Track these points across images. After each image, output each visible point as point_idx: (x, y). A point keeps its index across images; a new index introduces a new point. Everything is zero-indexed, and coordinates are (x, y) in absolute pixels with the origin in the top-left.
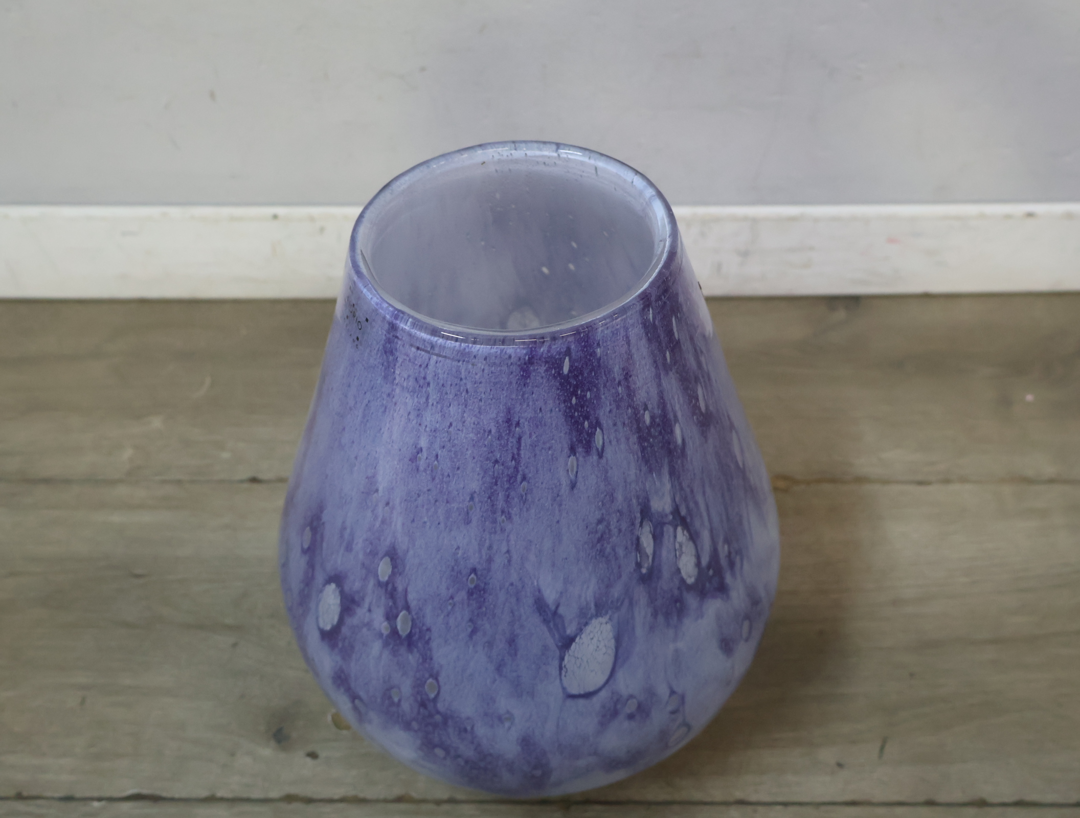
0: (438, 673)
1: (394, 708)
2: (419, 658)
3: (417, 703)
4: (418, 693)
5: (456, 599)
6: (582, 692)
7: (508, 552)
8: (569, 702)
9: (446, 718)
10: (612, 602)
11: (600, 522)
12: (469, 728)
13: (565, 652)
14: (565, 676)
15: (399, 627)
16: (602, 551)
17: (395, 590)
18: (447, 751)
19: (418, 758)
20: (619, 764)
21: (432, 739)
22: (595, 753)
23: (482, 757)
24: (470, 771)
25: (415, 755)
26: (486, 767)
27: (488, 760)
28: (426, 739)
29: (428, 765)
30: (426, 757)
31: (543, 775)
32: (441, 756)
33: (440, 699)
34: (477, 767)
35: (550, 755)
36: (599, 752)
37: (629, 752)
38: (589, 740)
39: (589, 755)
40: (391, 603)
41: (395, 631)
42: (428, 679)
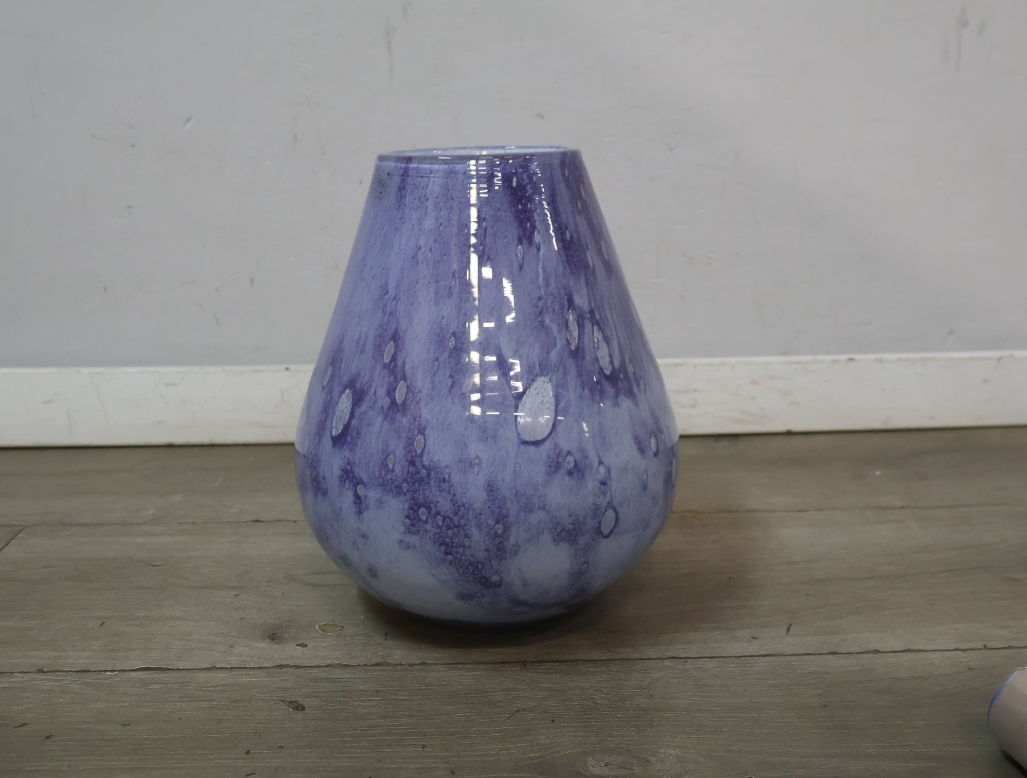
0: (425, 429)
1: (389, 476)
2: (411, 419)
3: (407, 463)
4: (408, 453)
5: (441, 359)
6: (532, 440)
8: (523, 446)
9: (429, 470)
10: (551, 365)
11: (540, 299)
12: (447, 478)
13: (518, 402)
15: (397, 398)
16: (542, 323)
17: (396, 366)
18: (429, 509)
19: (405, 533)
20: (564, 533)
21: (417, 499)
22: (544, 507)
23: (456, 509)
24: (447, 534)
25: (403, 529)
26: (459, 523)
27: (461, 513)
28: (413, 499)
29: (412, 539)
30: (411, 527)
31: (504, 532)
32: (424, 518)
33: (426, 452)
34: (452, 525)
35: (509, 504)
36: (547, 507)
37: (570, 516)
38: (539, 490)
39: (540, 508)
40: (392, 379)
41: (393, 402)
42: (417, 435)
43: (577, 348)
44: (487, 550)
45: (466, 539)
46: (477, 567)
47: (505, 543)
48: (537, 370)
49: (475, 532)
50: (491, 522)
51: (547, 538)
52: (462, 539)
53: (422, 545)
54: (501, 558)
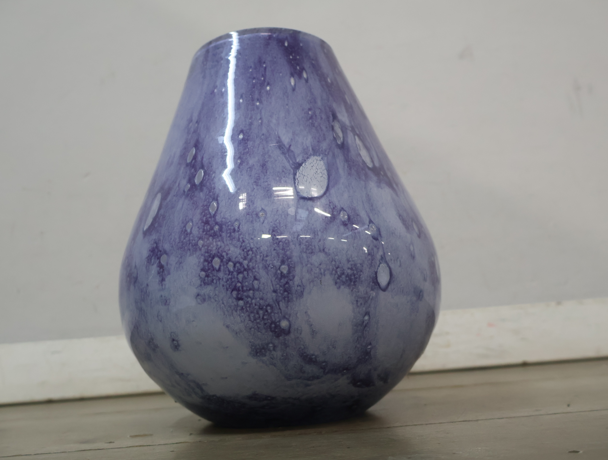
0: (218, 196)
1: (187, 239)
2: (207, 192)
3: (203, 224)
4: (204, 216)
7: (261, 119)
8: (301, 201)
9: (221, 225)
10: (322, 150)
11: (310, 109)
12: (236, 228)
13: (296, 171)
14: (298, 184)
17: (196, 161)
18: (221, 257)
19: (201, 285)
20: (343, 276)
21: (211, 250)
22: (324, 250)
23: (245, 253)
24: (238, 278)
25: (199, 282)
26: (248, 266)
27: (249, 257)
28: (208, 252)
29: (208, 290)
30: (206, 278)
31: (289, 272)
32: (217, 267)
33: (219, 212)
34: (242, 270)
35: (292, 246)
36: (326, 250)
37: (348, 261)
38: (318, 235)
39: (320, 251)
40: (193, 170)
41: (193, 185)
42: (212, 202)
43: (343, 144)
44: (275, 291)
45: (256, 282)
46: (267, 311)
47: (291, 283)
48: (311, 151)
49: (262, 274)
50: (277, 263)
51: (328, 279)
52: (251, 282)
53: (216, 295)
54: (288, 300)
